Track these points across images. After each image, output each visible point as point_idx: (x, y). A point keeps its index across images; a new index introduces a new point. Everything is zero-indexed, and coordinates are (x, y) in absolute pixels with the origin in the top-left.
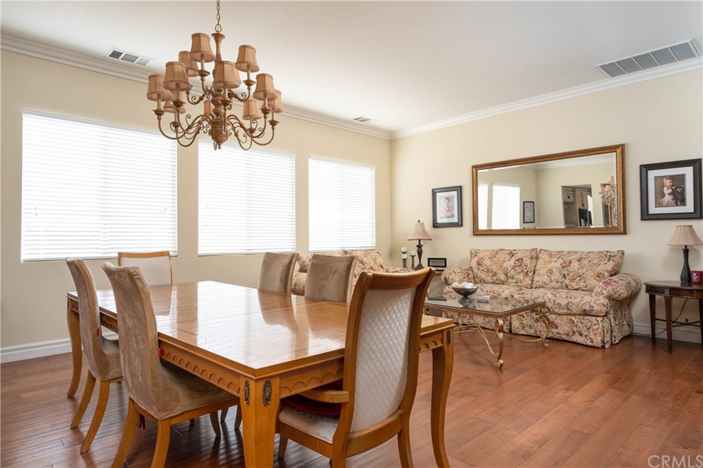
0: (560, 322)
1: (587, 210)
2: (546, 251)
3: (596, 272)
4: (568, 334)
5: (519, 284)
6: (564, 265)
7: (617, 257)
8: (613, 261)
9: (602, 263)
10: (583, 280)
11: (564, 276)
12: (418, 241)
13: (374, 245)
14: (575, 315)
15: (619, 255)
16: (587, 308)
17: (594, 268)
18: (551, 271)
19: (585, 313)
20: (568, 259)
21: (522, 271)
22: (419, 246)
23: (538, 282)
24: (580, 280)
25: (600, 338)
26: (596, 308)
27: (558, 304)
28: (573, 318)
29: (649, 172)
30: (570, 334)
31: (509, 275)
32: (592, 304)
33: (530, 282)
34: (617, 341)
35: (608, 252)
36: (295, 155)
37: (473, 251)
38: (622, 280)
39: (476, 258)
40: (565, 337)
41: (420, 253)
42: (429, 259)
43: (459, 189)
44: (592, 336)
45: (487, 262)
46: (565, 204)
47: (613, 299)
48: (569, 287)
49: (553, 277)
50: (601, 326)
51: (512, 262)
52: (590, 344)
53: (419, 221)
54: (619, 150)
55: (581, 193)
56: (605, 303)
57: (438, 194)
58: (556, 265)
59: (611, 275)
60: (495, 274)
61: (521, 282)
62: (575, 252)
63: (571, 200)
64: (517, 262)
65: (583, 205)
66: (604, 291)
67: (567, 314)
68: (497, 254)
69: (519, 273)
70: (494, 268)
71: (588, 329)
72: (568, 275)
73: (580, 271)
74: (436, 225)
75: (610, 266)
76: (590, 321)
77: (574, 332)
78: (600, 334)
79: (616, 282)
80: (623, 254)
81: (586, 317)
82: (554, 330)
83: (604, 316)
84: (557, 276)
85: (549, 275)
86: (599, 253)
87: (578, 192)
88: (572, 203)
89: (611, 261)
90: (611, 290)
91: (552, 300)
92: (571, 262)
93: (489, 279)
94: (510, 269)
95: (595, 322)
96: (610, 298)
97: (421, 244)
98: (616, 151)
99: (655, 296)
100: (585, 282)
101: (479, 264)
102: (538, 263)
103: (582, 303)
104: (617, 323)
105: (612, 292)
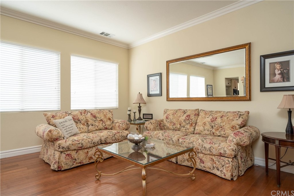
0: (205, 159)
1: (237, 90)
2: (203, 110)
3: (231, 125)
4: (210, 168)
5: (187, 131)
6: (213, 120)
7: (245, 116)
8: (242, 118)
9: (235, 119)
10: (223, 130)
11: (212, 127)
12: (139, 104)
13: (118, 106)
14: (214, 155)
15: (246, 114)
16: (222, 152)
17: (230, 122)
18: (205, 124)
19: (221, 155)
20: (215, 116)
21: (189, 123)
22: (140, 107)
23: (197, 130)
24: (221, 130)
25: (230, 174)
26: (228, 152)
27: (205, 147)
28: (214, 158)
29: (266, 60)
30: (212, 168)
31: (182, 125)
32: (225, 149)
33: (193, 130)
34: (243, 173)
35: (239, 112)
36: (60, 53)
37: (165, 110)
38: (246, 132)
39: (166, 114)
40: (208, 170)
41: (140, 111)
42: (143, 114)
43: (161, 75)
44: (224, 171)
45: (171, 117)
46: (227, 87)
47: (240, 145)
48: (215, 134)
49: (206, 127)
50: (231, 165)
51: (183, 118)
52: (224, 177)
53: (139, 93)
54: (247, 47)
55: (235, 82)
56: (234, 149)
57: (150, 78)
58: (208, 119)
59: (241, 128)
60: (174, 124)
61: (188, 130)
62: (220, 112)
63: (230, 85)
64: (187, 117)
65: (235, 87)
66: (234, 140)
67: (209, 155)
68: (176, 112)
69: (187, 124)
70: (174, 121)
71: (223, 166)
72: (215, 126)
73: (222, 124)
74: (149, 95)
75: (240, 121)
76: (224, 161)
77: (214, 167)
78: (231, 170)
79: (242, 134)
80: (249, 113)
81: (222, 158)
82: (202, 165)
83: (233, 158)
84: (208, 127)
85: (204, 126)
86: (234, 112)
87: (233, 81)
88: (230, 86)
89: (241, 118)
90: (238, 139)
91: (201, 144)
92: (216, 118)
93: (171, 127)
94: (182, 121)
95: (227, 162)
96: (238, 144)
97: (141, 106)
98: (245, 48)
99: (268, 144)
100: (224, 131)
101: (167, 118)
102: (198, 118)
103: (219, 148)
104: (243, 160)
105: (239, 141)
